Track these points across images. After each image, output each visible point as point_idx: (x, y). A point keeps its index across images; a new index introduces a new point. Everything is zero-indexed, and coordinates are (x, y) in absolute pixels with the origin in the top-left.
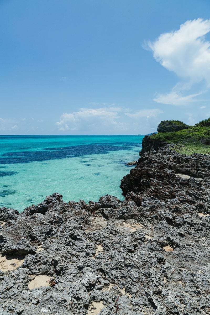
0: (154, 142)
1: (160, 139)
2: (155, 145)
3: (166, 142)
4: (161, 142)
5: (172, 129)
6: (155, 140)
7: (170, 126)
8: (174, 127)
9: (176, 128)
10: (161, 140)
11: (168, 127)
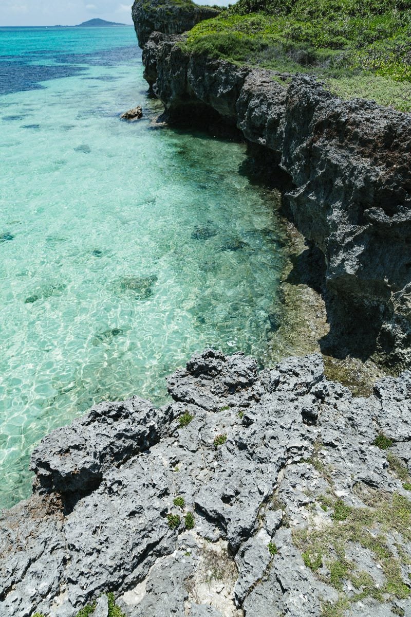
0: (191, 61)
1: (206, 52)
2: (195, 69)
3: (222, 60)
4: (210, 60)
5: (168, 15)
6: (196, 55)
7: (161, 7)
8: (170, 10)
9: (174, 14)
10: (210, 56)
11: (157, 9)
